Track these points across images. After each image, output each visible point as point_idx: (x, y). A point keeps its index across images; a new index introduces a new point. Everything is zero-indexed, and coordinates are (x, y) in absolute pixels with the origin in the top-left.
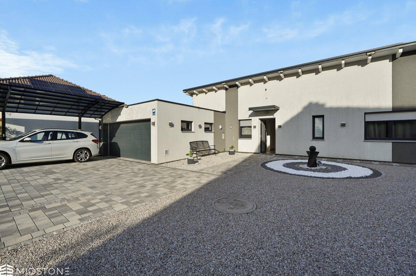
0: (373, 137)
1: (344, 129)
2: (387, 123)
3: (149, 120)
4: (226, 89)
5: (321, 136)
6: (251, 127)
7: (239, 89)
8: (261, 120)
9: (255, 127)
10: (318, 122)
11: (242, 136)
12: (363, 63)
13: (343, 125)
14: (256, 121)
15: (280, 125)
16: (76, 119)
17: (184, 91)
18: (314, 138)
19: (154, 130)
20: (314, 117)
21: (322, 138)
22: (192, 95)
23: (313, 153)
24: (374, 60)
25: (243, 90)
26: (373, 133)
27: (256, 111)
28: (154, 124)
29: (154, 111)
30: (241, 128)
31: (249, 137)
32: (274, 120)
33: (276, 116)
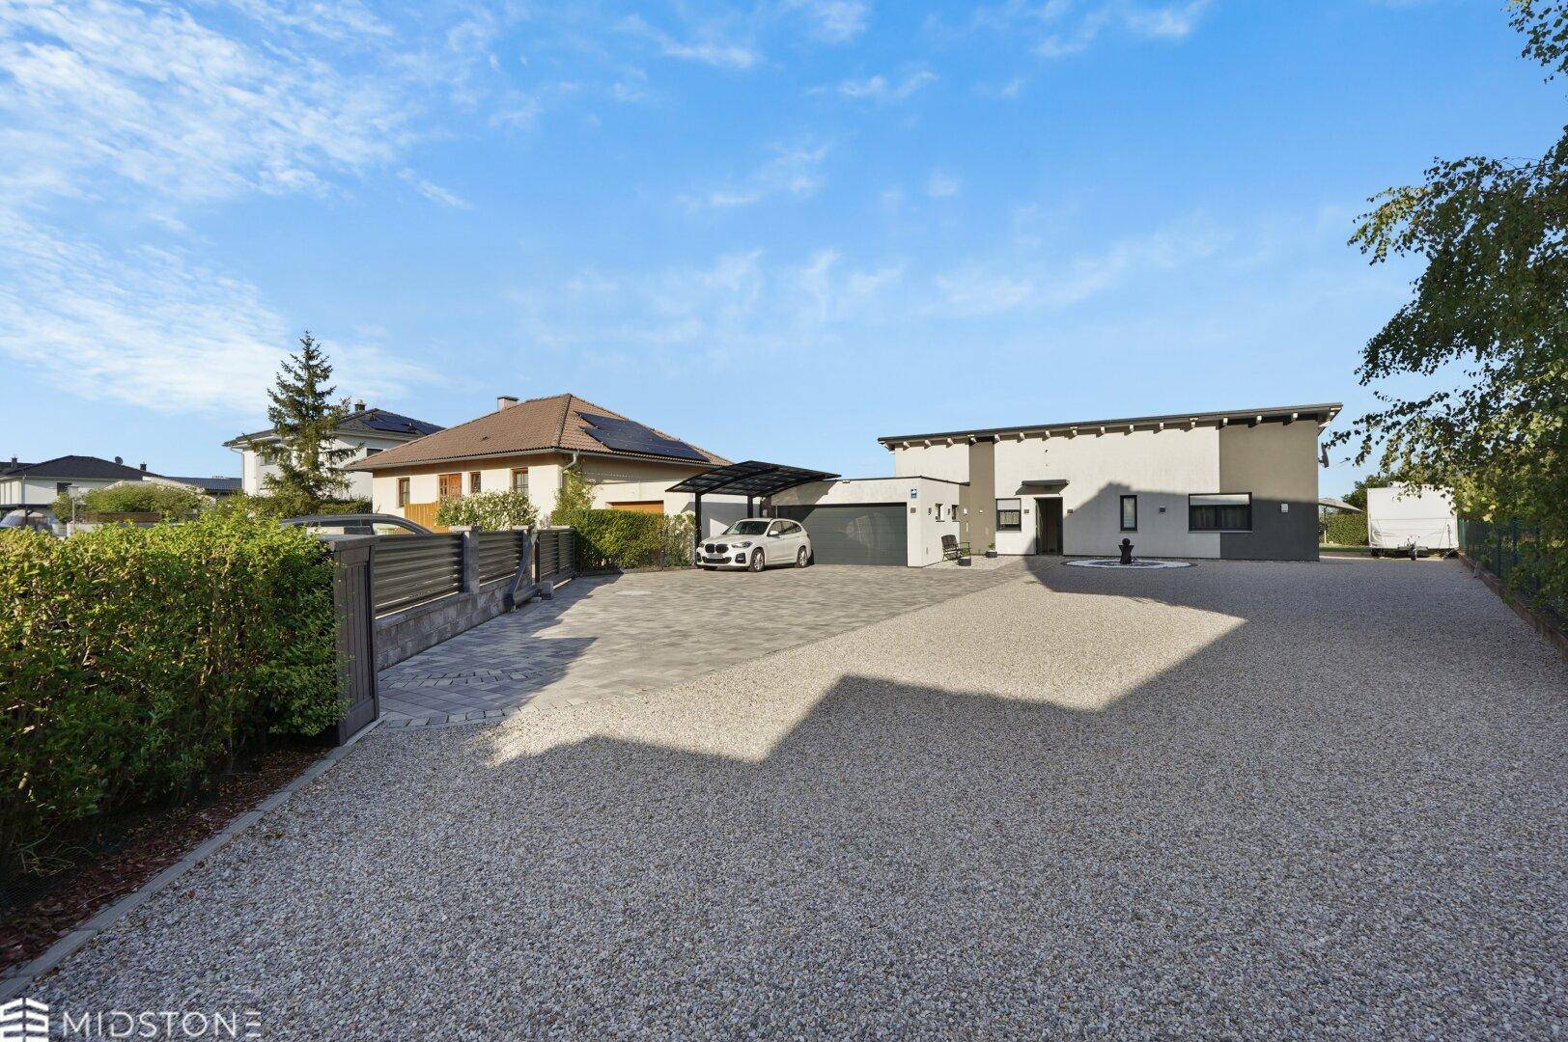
0: (1200, 526)
1: (1163, 516)
2: (1215, 507)
3: (905, 504)
4: (971, 443)
5: (1132, 525)
6: (1020, 511)
7: (996, 445)
8: (1037, 500)
9: (1027, 512)
10: (1129, 505)
11: (1001, 527)
12: (1186, 427)
13: (1162, 510)
14: (1029, 502)
15: (1070, 508)
16: (743, 500)
17: (879, 440)
18: (1123, 529)
19: (912, 521)
20: (1122, 498)
21: (1135, 529)
22: (892, 448)
23: (1126, 547)
24: (1199, 424)
25: (1003, 448)
26: (1200, 522)
27: (1028, 487)
28: (913, 510)
29: (914, 492)
30: (999, 512)
31: (1017, 527)
32: (1060, 501)
33: (1063, 493)
